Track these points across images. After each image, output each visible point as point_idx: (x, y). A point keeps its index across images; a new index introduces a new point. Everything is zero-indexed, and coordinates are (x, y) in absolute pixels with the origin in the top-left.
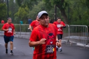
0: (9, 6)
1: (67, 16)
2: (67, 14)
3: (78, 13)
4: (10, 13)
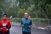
0: (15, 8)
1: (48, 14)
2: (48, 13)
4: (15, 12)
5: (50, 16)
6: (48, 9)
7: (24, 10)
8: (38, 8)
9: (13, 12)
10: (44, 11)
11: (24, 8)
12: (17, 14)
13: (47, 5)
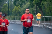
0: (9, 5)
1: (43, 11)
2: (43, 10)
4: (10, 9)
5: (45, 13)
6: (43, 6)
7: (19, 8)
8: (34, 6)
9: (8, 10)
10: (39, 8)
11: (19, 6)
12: (12, 12)
13: (42, 2)
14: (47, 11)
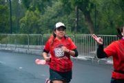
1: (94, 22)
2: (93, 19)
3: (109, 18)
4: (14, 18)
6: (93, 10)
7: (35, 14)
8: (71, 9)
9: (9, 19)
10: (85, 15)
11: (35, 9)
12: (19, 24)
14: (103, 22)
